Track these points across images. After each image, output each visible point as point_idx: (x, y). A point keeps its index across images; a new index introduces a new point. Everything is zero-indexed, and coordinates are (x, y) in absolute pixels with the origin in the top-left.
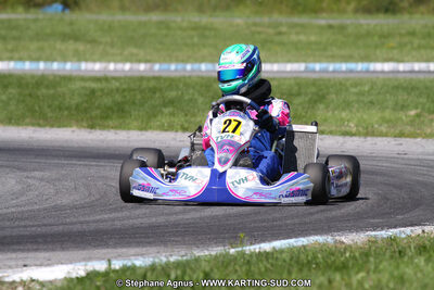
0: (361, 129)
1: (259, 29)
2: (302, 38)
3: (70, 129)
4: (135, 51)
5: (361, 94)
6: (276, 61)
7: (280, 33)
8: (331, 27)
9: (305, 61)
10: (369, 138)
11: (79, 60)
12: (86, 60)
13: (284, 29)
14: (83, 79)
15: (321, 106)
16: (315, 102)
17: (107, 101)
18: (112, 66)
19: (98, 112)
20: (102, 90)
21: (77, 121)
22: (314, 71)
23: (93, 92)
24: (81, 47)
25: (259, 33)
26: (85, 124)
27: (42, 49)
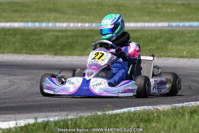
0: (189, 54)
1: (147, 6)
2: (169, 10)
3: (44, 55)
4: (84, 17)
5: (191, 37)
6: (154, 22)
7: (157, 8)
8: (183, 4)
9: (168, 22)
10: (192, 59)
11: (56, 22)
12: (59, 22)
13: (159, 6)
14: (54, 31)
15: (170, 43)
16: (168, 41)
17: (64, 42)
18: (72, 25)
19: (60, 47)
20: (62, 36)
21: (49, 51)
22: (172, 26)
23: (58, 37)
24: (58, 15)
25: (147, 8)
26: (52, 53)
27: (38, 16)
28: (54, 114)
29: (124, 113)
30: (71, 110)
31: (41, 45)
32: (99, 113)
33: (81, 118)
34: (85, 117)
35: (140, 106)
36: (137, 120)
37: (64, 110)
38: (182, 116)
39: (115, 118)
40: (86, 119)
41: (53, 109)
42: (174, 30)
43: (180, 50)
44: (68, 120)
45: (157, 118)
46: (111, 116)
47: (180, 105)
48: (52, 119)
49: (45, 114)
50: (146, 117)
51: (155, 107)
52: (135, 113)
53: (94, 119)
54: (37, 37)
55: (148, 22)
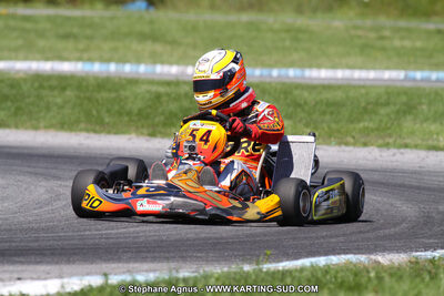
1: (360, 33)
2: (407, 43)
3: (127, 136)
6: (374, 68)
7: (382, 38)
9: (405, 69)
11: (155, 63)
12: (162, 63)
13: (387, 33)
14: (152, 82)
15: (409, 118)
16: (405, 113)
17: (173, 107)
19: (162, 118)
20: (168, 95)
21: (137, 128)
22: (414, 80)
23: (158, 96)
24: (158, 47)
25: (359, 37)
26: (145, 131)
27: (115, 49)
28: (145, 266)
29: (302, 270)
30: (184, 258)
31: (120, 114)
32: (247, 268)
33: (206, 277)
34: (216, 275)
35: (339, 254)
36: (332, 286)
37: (167, 259)
38: (432, 278)
39: (282, 280)
40: (217, 279)
41: (144, 255)
42: (418, 89)
43: (431, 133)
44: (178, 280)
45: (375, 282)
46: (273, 275)
47: (429, 254)
48: (141, 278)
49: (126, 265)
50: (351, 279)
51: (373, 257)
52: (326, 270)
53: (234, 279)
54: (113, 95)
55: (361, 68)
